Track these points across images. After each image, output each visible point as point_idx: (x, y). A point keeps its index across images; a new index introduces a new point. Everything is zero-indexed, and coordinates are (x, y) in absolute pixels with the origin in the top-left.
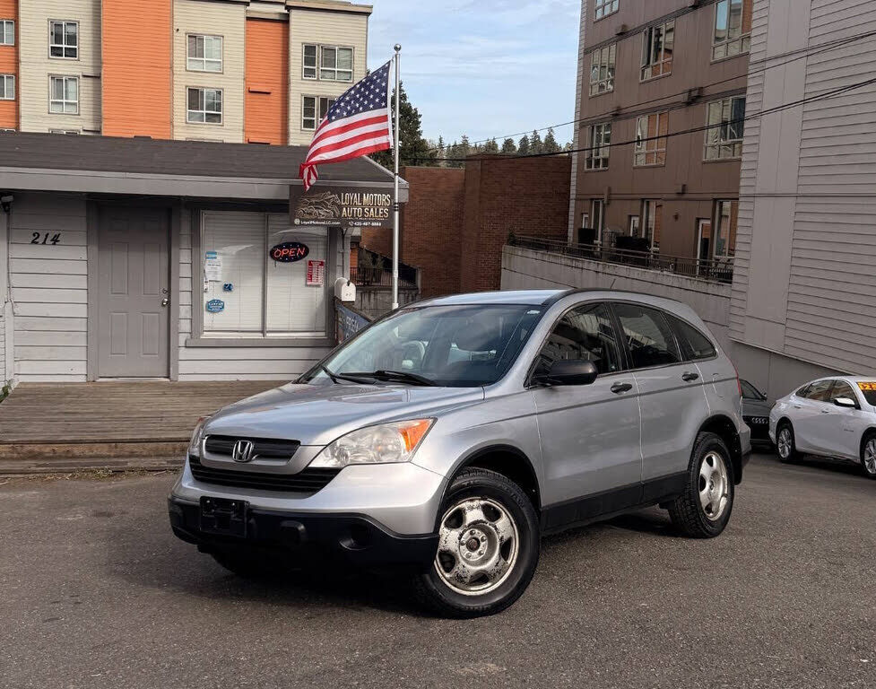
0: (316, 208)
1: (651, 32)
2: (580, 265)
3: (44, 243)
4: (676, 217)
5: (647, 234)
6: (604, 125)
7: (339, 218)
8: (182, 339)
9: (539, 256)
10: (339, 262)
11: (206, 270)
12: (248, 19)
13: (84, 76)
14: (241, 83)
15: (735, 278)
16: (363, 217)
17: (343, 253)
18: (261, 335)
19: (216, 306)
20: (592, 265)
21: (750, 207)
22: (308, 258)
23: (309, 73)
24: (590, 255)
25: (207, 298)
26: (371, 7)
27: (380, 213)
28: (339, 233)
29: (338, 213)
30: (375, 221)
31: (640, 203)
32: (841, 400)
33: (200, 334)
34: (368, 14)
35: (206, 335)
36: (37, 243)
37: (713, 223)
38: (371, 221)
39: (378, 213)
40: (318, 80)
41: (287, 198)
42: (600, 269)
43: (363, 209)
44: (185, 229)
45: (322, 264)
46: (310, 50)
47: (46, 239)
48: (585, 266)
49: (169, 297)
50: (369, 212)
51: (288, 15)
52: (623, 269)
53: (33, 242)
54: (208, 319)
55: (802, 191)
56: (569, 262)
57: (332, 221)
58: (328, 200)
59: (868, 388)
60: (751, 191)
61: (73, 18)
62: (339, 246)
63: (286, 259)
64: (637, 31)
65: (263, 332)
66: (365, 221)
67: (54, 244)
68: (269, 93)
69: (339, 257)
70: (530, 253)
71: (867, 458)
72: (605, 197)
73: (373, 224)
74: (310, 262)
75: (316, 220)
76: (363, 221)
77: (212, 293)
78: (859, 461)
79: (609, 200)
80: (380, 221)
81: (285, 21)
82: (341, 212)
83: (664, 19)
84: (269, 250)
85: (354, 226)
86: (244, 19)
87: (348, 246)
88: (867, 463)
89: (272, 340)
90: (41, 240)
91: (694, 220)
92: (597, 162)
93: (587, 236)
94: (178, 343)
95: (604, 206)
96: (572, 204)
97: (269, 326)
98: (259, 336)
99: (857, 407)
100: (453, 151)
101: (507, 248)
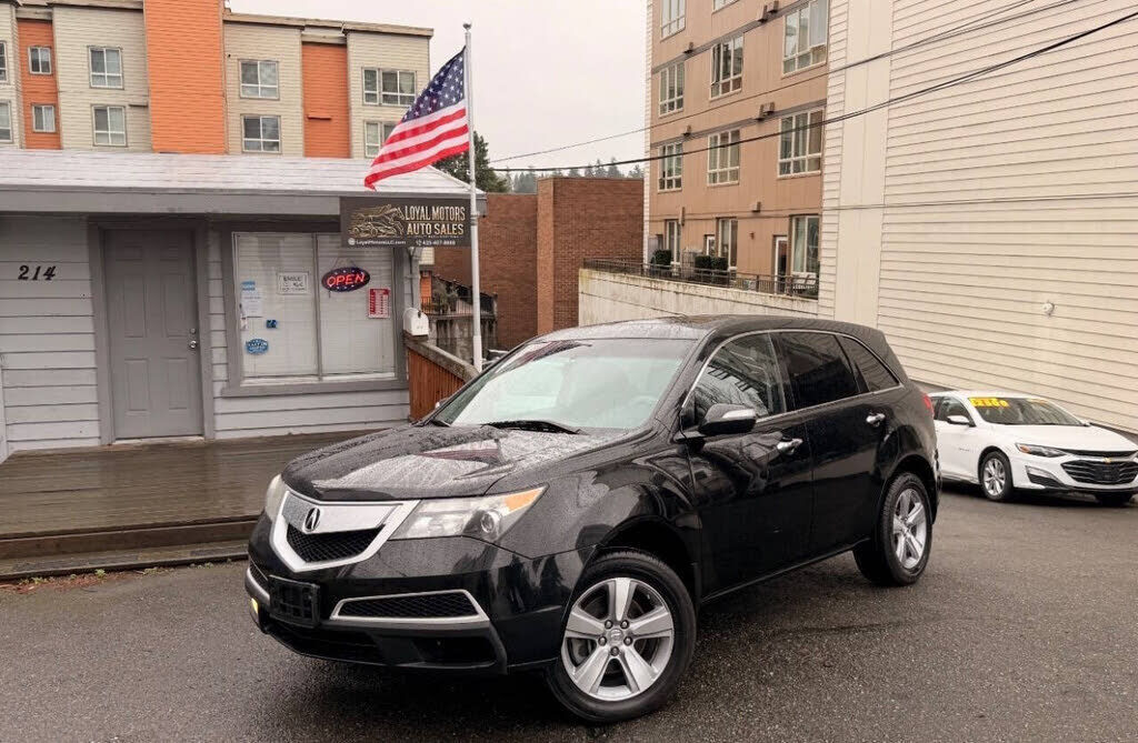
0: (375, 225)
1: (719, 48)
2: (659, 286)
3: (35, 278)
4: (752, 235)
5: (723, 253)
6: (674, 144)
7: (404, 236)
8: (218, 388)
9: (617, 279)
10: (407, 289)
11: (244, 305)
12: (304, 43)
13: (131, 106)
14: (299, 109)
15: (821, 294)
16: (433, 234)
17: (411, 279)
18: (316, 378)
19: (257, 347)
20: (672, 286)
21: (834, 220)
22: (369, 286)
23: (371, 97)
24: (669, 276)
25: (246, 338)
26: (432, 30)
27: (454, 229)
28: (406, 255)
29: (401, 231)
30: (447, 239)
31: (715, 222)
32: (953, 418)
33: (239, 382)
34: (429, 37)
35: (246, 383)
36: (26, 278)
37: (790, 239)
38: (443, 240)
39: (451, 231)
40: (380, 105)
41: (338, 213)
42: (680, 289)
43: (433, 225)
44: (214, 255)
45: (386, 292)
46: (370, 74)
47: (37, 273)
48: (665, 287)
49: (198, 340)
50: (440, 228)
51: (345, 39)
52: (703, 289)
53: (21, 277)
54: (250, 363)
55: (889, 201)
56: (648, 284)
57: (395, 239)
58: (388, 215)
59: (980, 404)
60: (835, 204)
61: (113, 44)
62: (406, 271)
63: (342, 288)
64: (704, 49)
65: (319, 374)
66: (436, 239)
67: (48, 279)
68: (329, 119)
69: (407, 283)
70: (608, 276)
71: (987, 478)
72: (680, 217)
73: (445, 243)
74: (372, 290)
75: (376, 239)
76: (433, 240)
77: (252, 331)
78: (977, 481)
79: (684, 220)
80: (455, 239)
81: (344, 46)
82: (406, 229)
83: (733, 35)
84: (321, 277)
85: (423, 246)
86: (298, 43)
87: (416, 270)
88: (987, 485)
89: (331, 384)
90: (31, 274)
91: (771, 238)
92: (670, 182)
93: (663, 256)
94: (213, 392)
95: (678, 225)
96: (647, 226)
97: (326, 367)
98: (313, 380)
99: (972, 425)
100: (521, 181)
101: (584, 272)
